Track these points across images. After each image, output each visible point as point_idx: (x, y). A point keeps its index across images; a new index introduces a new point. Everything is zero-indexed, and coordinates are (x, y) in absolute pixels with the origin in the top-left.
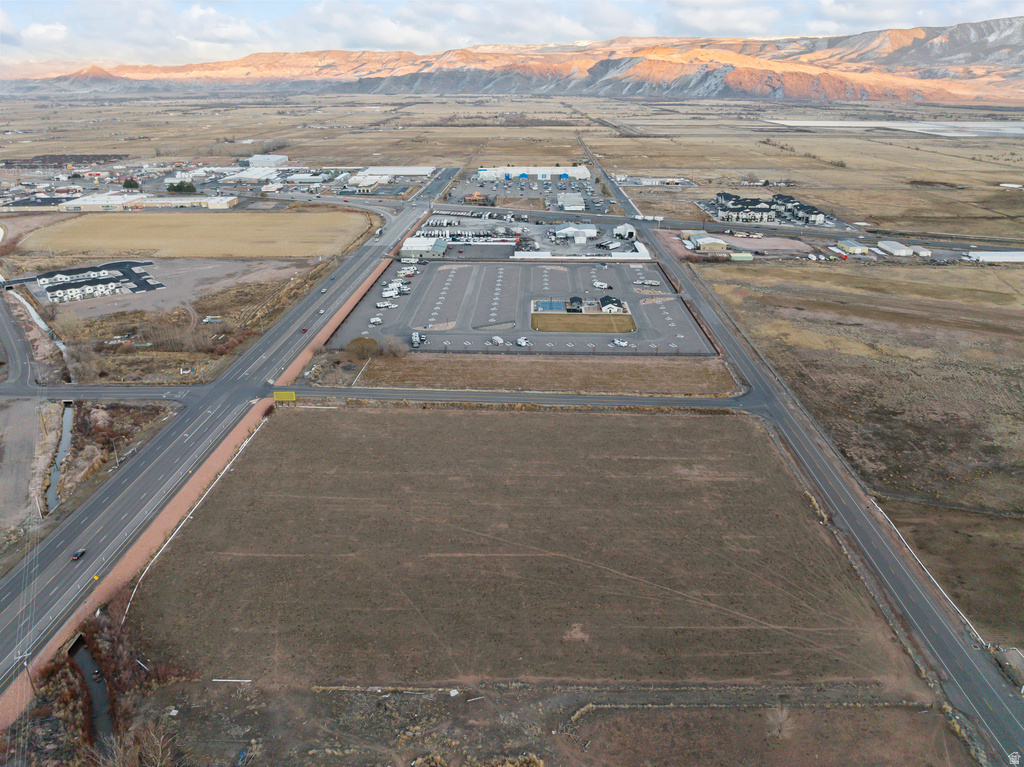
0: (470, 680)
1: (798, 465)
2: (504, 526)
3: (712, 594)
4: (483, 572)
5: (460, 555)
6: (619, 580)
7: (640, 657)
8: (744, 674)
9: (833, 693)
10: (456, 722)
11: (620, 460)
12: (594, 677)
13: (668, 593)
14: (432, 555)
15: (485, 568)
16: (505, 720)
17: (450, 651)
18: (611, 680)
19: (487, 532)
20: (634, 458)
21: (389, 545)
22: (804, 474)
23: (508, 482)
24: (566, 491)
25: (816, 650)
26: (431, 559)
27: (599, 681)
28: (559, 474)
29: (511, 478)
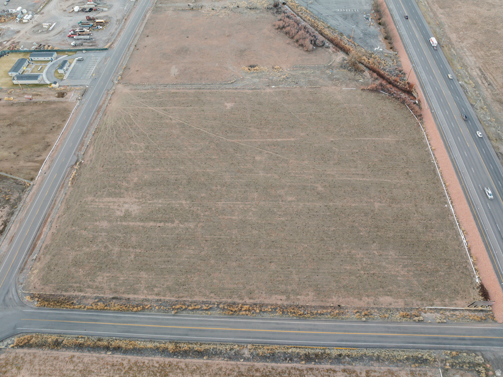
0: (268, 90)
1: (49, 215)
2: (258, 158)
3: (167, 121)
4: (267, 131)
5: (279, 140)
6: (205, 127)
7: (208, 98)
8: (174, 93)
9: (148, 87)
10: (272, 80)
11: (173, 222)
12: (226, 92)
13: (186, 121)
14: (293, 139)
15: (266, 133)
16: (257, 80)
17: (277, 99)
18: (220, 91)
19: (267, 153)
20: (162, 224)
21: (316, 145)
22: (54, 204)
23: (256, 195)
24: (219, 187)
25: (142, 100)
26: (293, 137)
27: (225, 91)
28: (220, 204)
29: (253, 199)
